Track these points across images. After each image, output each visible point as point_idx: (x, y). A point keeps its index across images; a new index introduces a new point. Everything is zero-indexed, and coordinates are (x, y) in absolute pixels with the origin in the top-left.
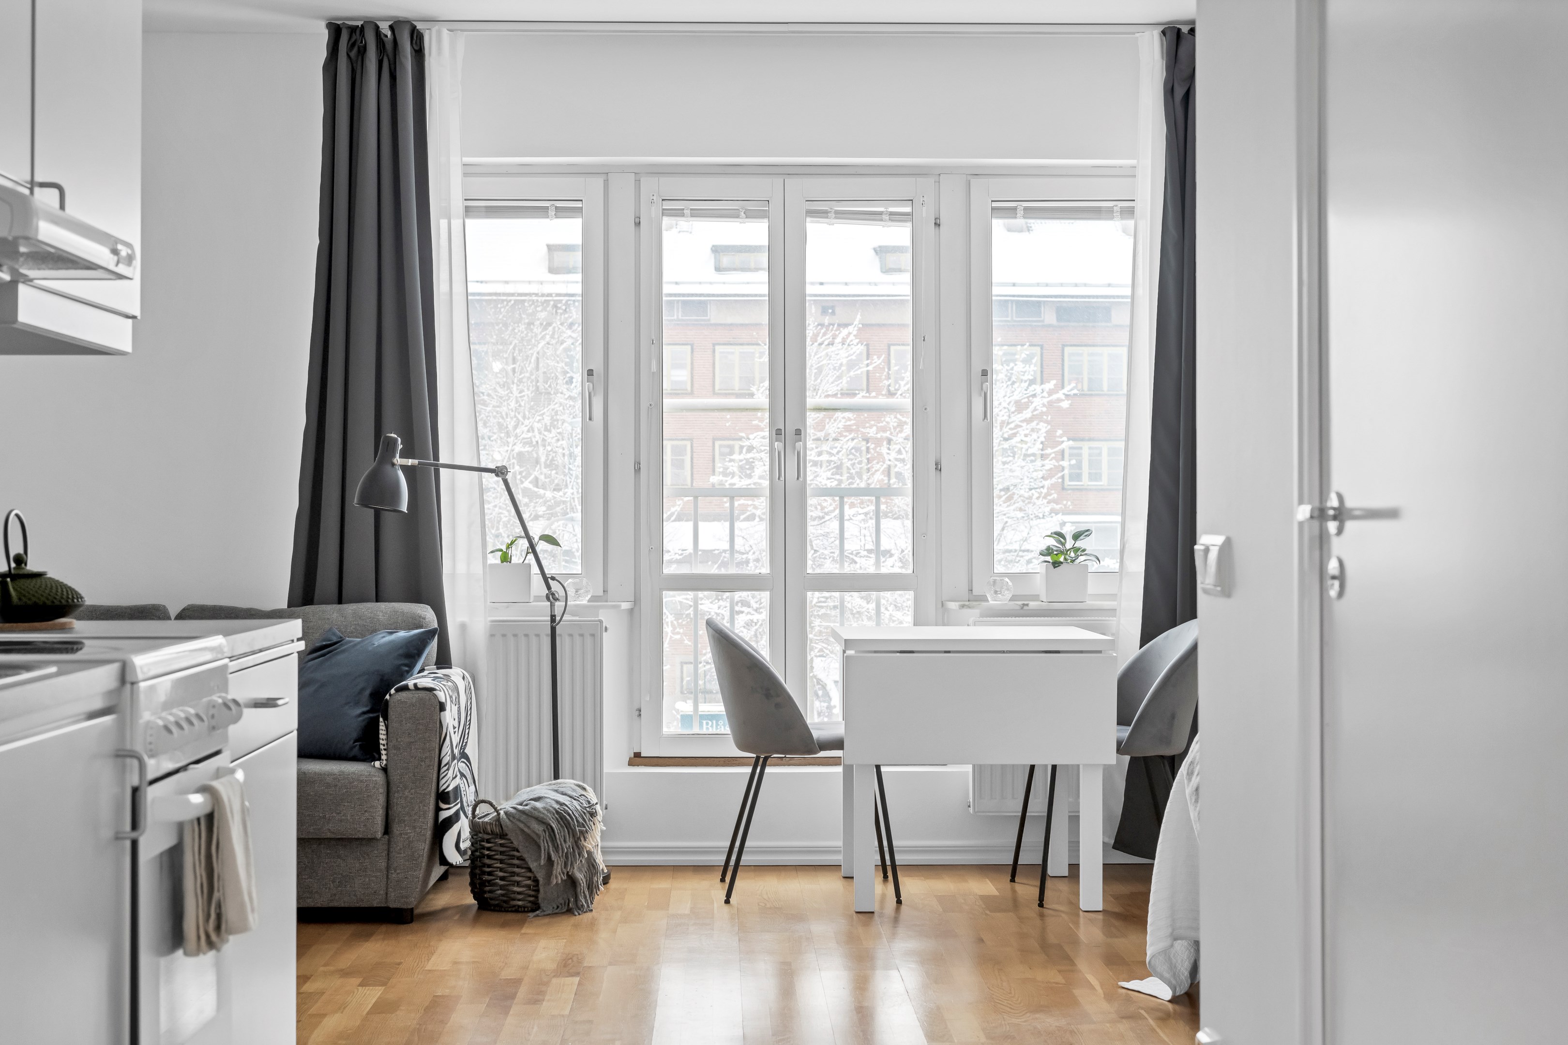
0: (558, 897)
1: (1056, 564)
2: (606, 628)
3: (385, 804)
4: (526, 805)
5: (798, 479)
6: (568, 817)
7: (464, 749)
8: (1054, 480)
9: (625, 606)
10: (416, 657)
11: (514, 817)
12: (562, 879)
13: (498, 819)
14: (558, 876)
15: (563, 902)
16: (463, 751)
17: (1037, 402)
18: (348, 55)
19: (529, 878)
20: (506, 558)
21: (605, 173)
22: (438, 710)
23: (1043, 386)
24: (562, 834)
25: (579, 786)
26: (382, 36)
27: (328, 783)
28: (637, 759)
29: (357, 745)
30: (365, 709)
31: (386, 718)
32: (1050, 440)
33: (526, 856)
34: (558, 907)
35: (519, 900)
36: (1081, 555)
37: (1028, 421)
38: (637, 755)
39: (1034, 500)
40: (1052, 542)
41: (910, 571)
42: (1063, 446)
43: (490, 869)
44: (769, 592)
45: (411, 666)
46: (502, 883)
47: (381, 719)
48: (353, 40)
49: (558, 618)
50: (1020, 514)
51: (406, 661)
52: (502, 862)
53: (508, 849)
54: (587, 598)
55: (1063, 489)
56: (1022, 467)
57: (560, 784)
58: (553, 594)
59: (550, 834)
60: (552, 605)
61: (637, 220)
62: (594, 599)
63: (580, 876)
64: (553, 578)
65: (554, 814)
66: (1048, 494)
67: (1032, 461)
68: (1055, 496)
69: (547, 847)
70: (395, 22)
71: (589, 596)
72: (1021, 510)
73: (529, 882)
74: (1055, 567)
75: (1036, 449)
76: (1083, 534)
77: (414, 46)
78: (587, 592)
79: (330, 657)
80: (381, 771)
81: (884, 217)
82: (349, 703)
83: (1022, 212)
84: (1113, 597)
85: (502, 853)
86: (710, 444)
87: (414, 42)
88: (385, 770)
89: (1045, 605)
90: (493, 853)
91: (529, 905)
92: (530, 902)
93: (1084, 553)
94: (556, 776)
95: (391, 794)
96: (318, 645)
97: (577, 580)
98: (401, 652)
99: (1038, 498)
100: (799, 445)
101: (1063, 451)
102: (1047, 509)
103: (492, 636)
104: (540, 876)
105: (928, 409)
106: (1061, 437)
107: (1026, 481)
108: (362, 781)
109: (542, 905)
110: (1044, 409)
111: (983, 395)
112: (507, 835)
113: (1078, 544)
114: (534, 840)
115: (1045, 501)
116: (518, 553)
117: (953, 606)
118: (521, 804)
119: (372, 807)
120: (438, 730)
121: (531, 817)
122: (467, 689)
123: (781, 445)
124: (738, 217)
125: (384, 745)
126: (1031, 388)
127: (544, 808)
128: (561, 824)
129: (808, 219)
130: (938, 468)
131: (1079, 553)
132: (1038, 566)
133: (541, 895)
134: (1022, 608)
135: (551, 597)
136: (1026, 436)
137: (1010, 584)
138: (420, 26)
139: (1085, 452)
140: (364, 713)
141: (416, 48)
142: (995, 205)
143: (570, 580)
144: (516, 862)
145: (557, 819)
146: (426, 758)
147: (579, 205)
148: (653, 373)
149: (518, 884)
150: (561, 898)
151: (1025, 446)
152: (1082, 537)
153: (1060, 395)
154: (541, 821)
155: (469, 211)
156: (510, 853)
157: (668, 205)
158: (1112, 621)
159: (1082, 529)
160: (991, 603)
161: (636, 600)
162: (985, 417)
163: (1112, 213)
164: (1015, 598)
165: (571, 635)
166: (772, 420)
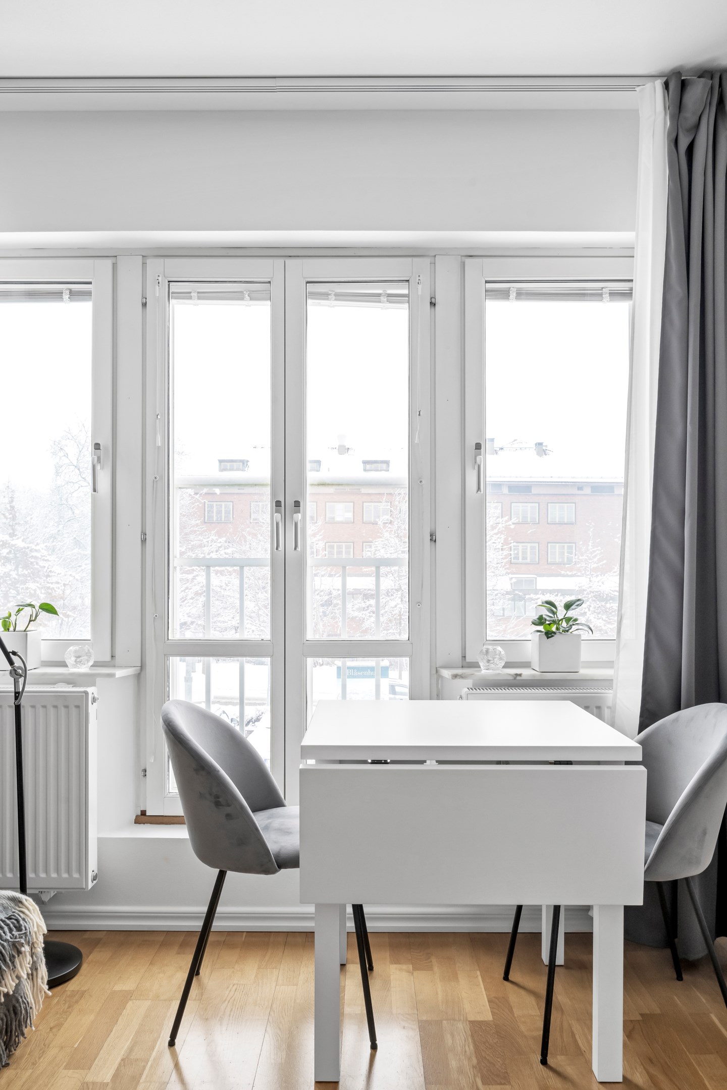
1: (549, 634)
2: (94, 698)
5: (295, 549)
8: (507, 559)
9: (129, 672)
17: (500, 525)
21: (113, 256)
23: (503, 519)
28: (143, 817)
32: (506, 542)
36: (573, 625)
37: (496, 534)
38: (143, 813)
39: (499, 568)
40: (545, 612)
41: (405, 637)
42: (512, 545)
44: (269, 658)
49: (20, 697)
50: (492, 574)
54: (88, 665)
55: (511, 563)
56: (494, 554)
58: (15, 670)
60: (16, 681)
61: (144, 301)
66: (504, 566)
67: (498, 551)
68: (508, 566)
72: (493, 572)
74: (548, 638)
75: (499, 546)
76: (574, 603)
81: (382, 298)
83: (515, 294)
84: (610, 664)
86: (361, 544)
89: (538, 675)
93: (577, 622)
99: (501, 567)
100: (299, 516)
101: (511, 547)
102: (504, 572)
105: (423, 482)
106: (511, 540)
107: (495, 560)
110: (503, 529)
111: (477, 468)
113: (570, 614)
115: (503, 569)
117: (446, 674)
123: (281, 515)
124: (242, 298)
126: (498, 520)
129: (309, 301)
130: (433, 539)
131: (571, 623)
132: (531, 634)
134: (515, 679)
135: (14, 673)
136: (495, 540)
137: (503, 653)
139: (520, 548)
142: (489, 286)
147: (88, 288)
148: (159, 447)
151: (495, 545)
152: (573, 607)
153: (510, 523)
157: (175, 287)
159: (573, 598)
160: (484, 672)
161: (142, 667)
162: (479, 489)
163: (601, 295)
164: (507, 665)
165: (55, 707)
166: (274, 493)
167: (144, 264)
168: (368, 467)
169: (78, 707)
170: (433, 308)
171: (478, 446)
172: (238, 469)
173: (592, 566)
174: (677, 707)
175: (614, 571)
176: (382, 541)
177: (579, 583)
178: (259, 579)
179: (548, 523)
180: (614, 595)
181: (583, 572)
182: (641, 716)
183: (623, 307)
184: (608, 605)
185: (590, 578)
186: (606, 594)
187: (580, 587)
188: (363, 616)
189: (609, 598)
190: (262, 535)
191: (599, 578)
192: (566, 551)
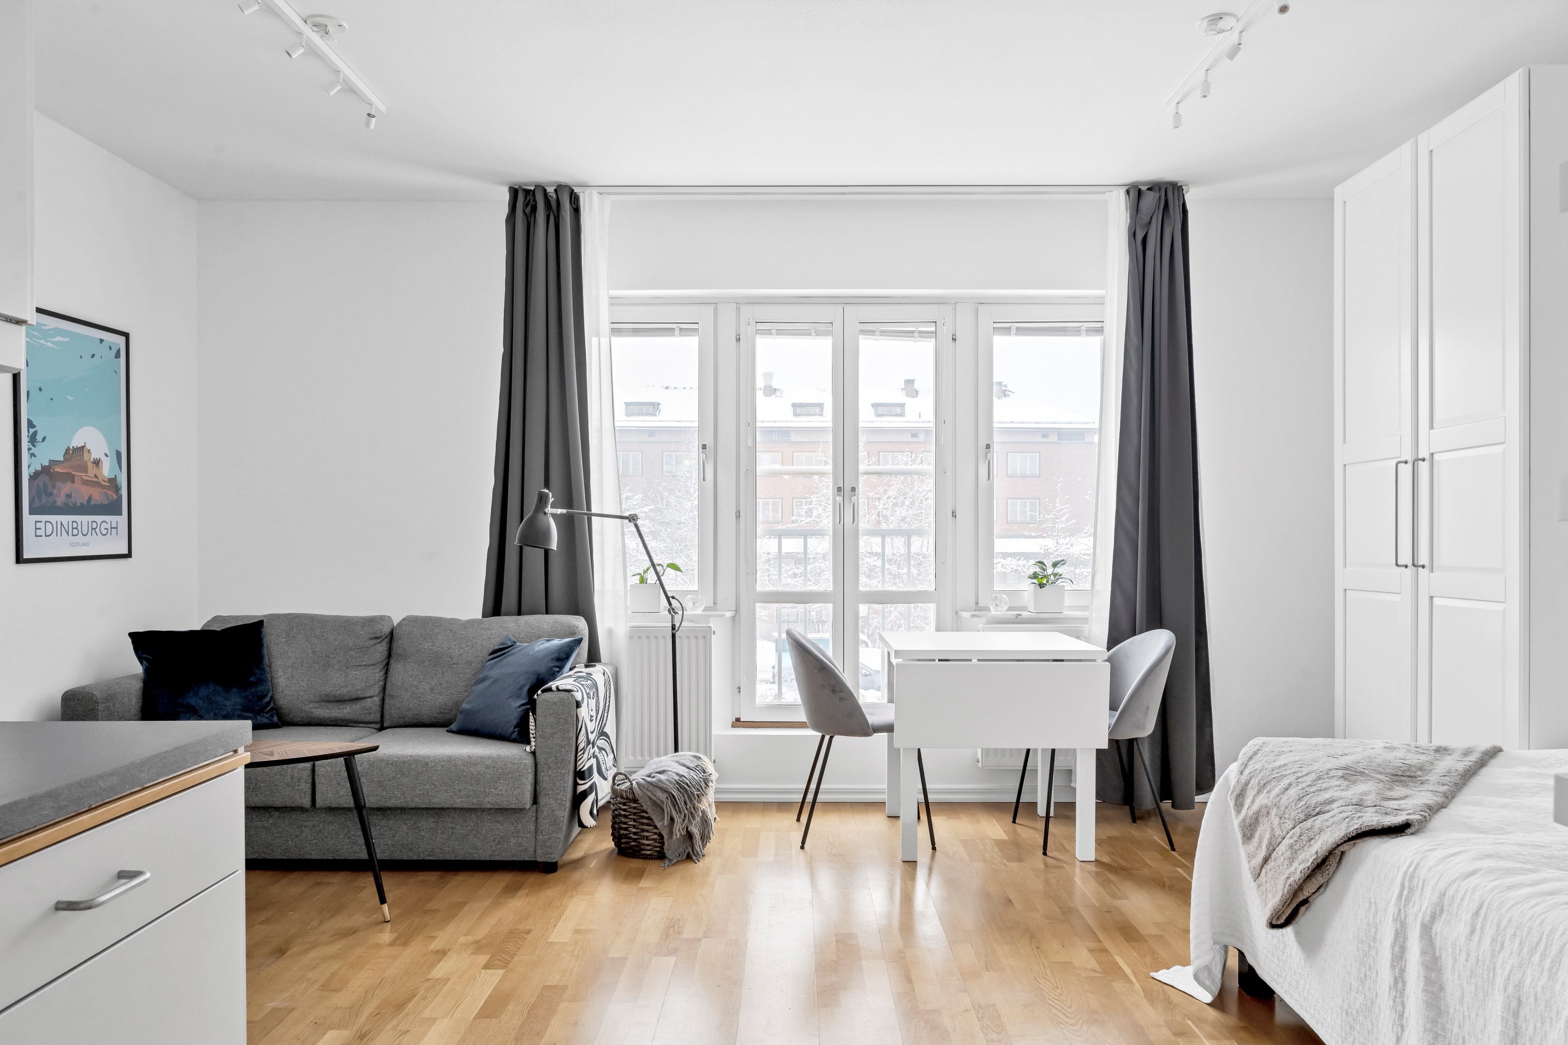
0: (679, 847)
1: (1041, 586)
2: (714, 631)
3: (533, 781)
4: (653, 777)
5: (853, 523)
6: (686, 786)
7: (603, 729)
9: (729, 614)
10: (565, 660)
11: (643, 787)
12: (681, 834)
13: (631, 788)
14: (678, 830)
15: (683, 851)
16: (602, 731)
18: (524, 210)
19: (656, 834)
20: (643, 581)
21: (714, 303)
22: (575, 707)
24: (683, 799)
25: (695, 757)
26: (549, 196)
27: (487, 765)
28: (738, 723)
29: (515, 731)
30: (523, 702)
31: (534, 713)
33: (653, 817)
34: (680, 855)
35: (648, 850)
36: (1059, 579)
38: (738, 720)
40: (1038, 570)
41: (933, 589)
43: (626, 826)
44: (831, 605)
45: (561, 668)
46: (635, 837)
47: (531, 714)
48: (528, 199)
49: (676, 629)
51: (557, 664)
52: (634, 820)
53: (639, 811)
54: (702, 609)
57: (681, 756)
58: (673, 609)
59: (671, 800)
60: (673, 617)
61: (738, 337)
62: (707, 609)
63: (695, 831)
64: (673, 598)
65: (675, 785)
69: (669, 811)
70: (557, 186)
71: (703, 608)
73: (655, 837)
74: (1040, 589)
76: (1060, 563)
77: (573, 204)
78: (702, 604)
79: (502, 659)
80: (531, 754)
81: (916, 334)
82: (512, 696)
83: (1015, 331)
84: (1086, 608)
85: (634, 814)
87: (573, 201)
88: (534, 753)
89: (1034, 615)
90: (628, 814)
91: (656, 854)
92: (656, 851)
93: (1061, 577)
94: (676, 750)
95: (538, 773)
96: (496, 648)
97: (694, 596)
98: (553, 656)
100: (854, 498)
103: (631, 637)
104: (665, 834)
105: (947, 473)
108: (514, 764)
109: (667, 855)
111: (987, 462)
112: (638, 800)
113: (1058, 570)
114: (659, 805)
116: (652, 578)
117: (966, 615)
118: (649, 776)
119: (523, 784)
120: (575, 723)
121: (657, 787)
122: (607, 683)
123: (841, 498)
124: (810, 335)
125: (533, 734)
127: (667, 780)
128: (680, 792)
129: (861, 337)
130: (954, 515)
131: (1057, 577)
132: (1027, 586)
133: (666, 847)
134: (1017, 617)
135: (672, 610)
137: (1007, 599)
138: (576, 190)
140: (523, 705)
141: (575, 207)
142: (996, 325)
143: (689, 596)
144: (645, 821)
145: (678, 789)
146: (565, 745)
147: (695, 326)
148: (749, 447)
149: (647, 838)
150: (681, 848)
152: (1059, 566)
154: (665, 791)
155: (616, 332)
156: (640, 814)
157: (760, 326)
158: (1086, 627)
159: (1059, 559)
160: (994, 612)
161: (737, 610)
162: (989, 478)
163: (1080, 331)
164: (1010, 609)
165: (688, 637)
166: (835, 481)
167: (738, 309)
168: (799, 411)
169: (704, 637)
170: (954, 342)
171: (988, 447)
172: (648, 414)
173: (1060, 526)
174: (1134, 633)
175: (1084, 531)
176: (818, 497)
177: (1045, 546)
178: (677, 541)
179: (1008, 476)
180: (1085, 559)
181: (1050, 533)
182: (1108, 642)
183: (1096, 341)
184: (1078, 571)
185: (1057, 540)
186: (1076, 558)
187: (1045, 550)
188: (796, 583)
189: (1078, 563)
190: (679, 491)
191: (1068, 540)
192: (1028, 508)
